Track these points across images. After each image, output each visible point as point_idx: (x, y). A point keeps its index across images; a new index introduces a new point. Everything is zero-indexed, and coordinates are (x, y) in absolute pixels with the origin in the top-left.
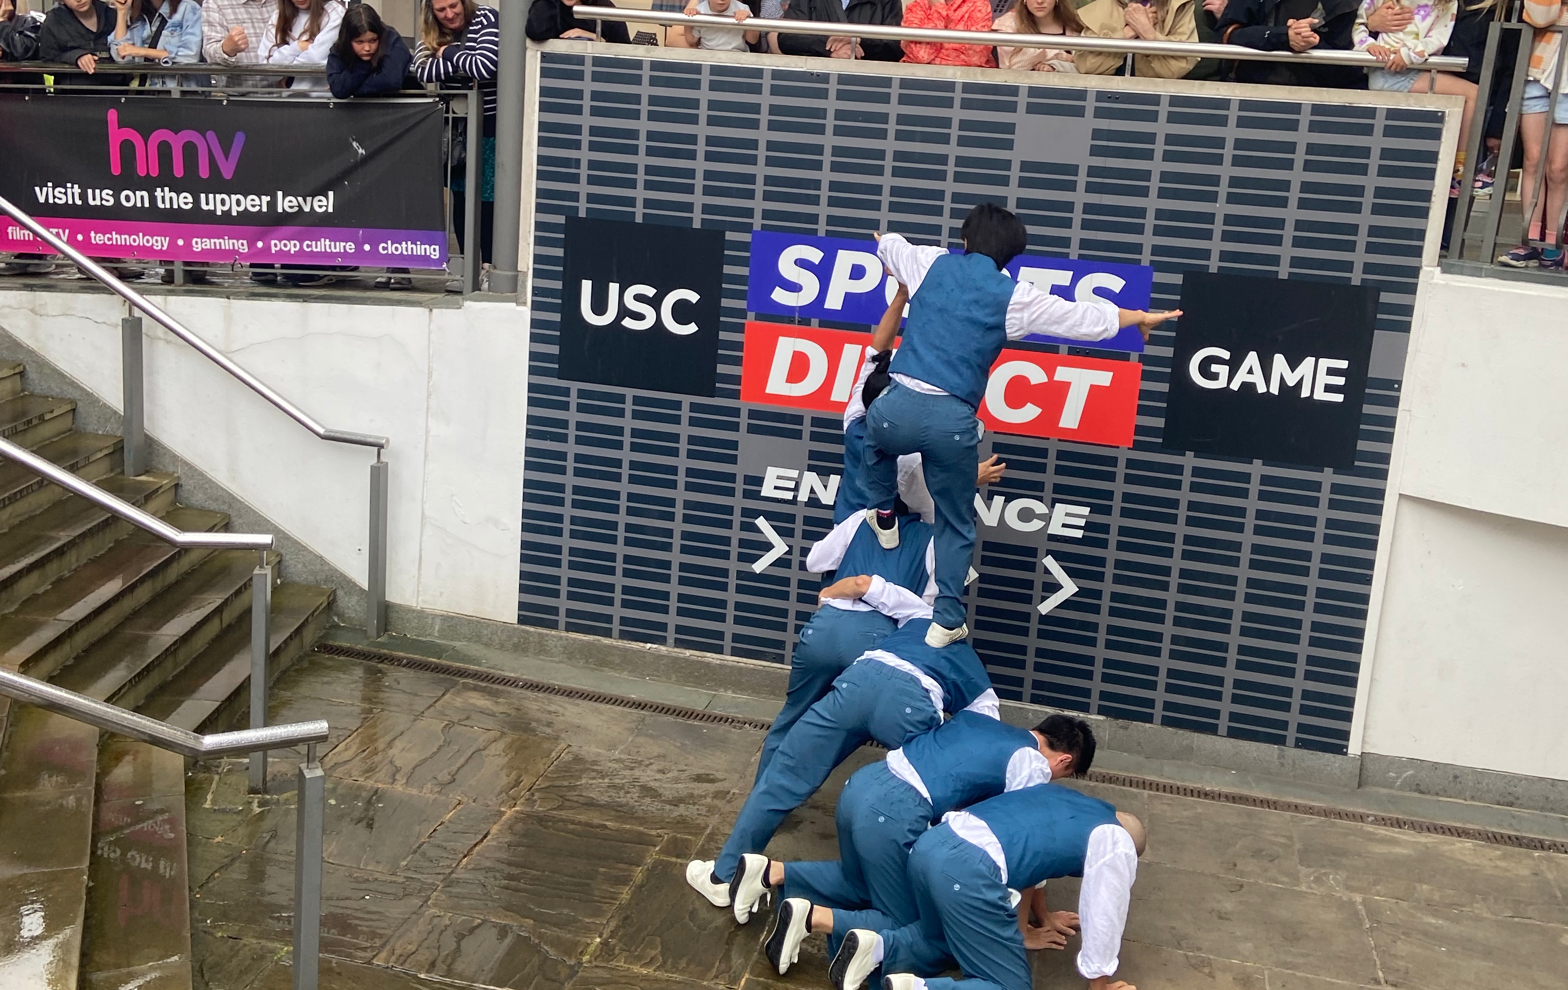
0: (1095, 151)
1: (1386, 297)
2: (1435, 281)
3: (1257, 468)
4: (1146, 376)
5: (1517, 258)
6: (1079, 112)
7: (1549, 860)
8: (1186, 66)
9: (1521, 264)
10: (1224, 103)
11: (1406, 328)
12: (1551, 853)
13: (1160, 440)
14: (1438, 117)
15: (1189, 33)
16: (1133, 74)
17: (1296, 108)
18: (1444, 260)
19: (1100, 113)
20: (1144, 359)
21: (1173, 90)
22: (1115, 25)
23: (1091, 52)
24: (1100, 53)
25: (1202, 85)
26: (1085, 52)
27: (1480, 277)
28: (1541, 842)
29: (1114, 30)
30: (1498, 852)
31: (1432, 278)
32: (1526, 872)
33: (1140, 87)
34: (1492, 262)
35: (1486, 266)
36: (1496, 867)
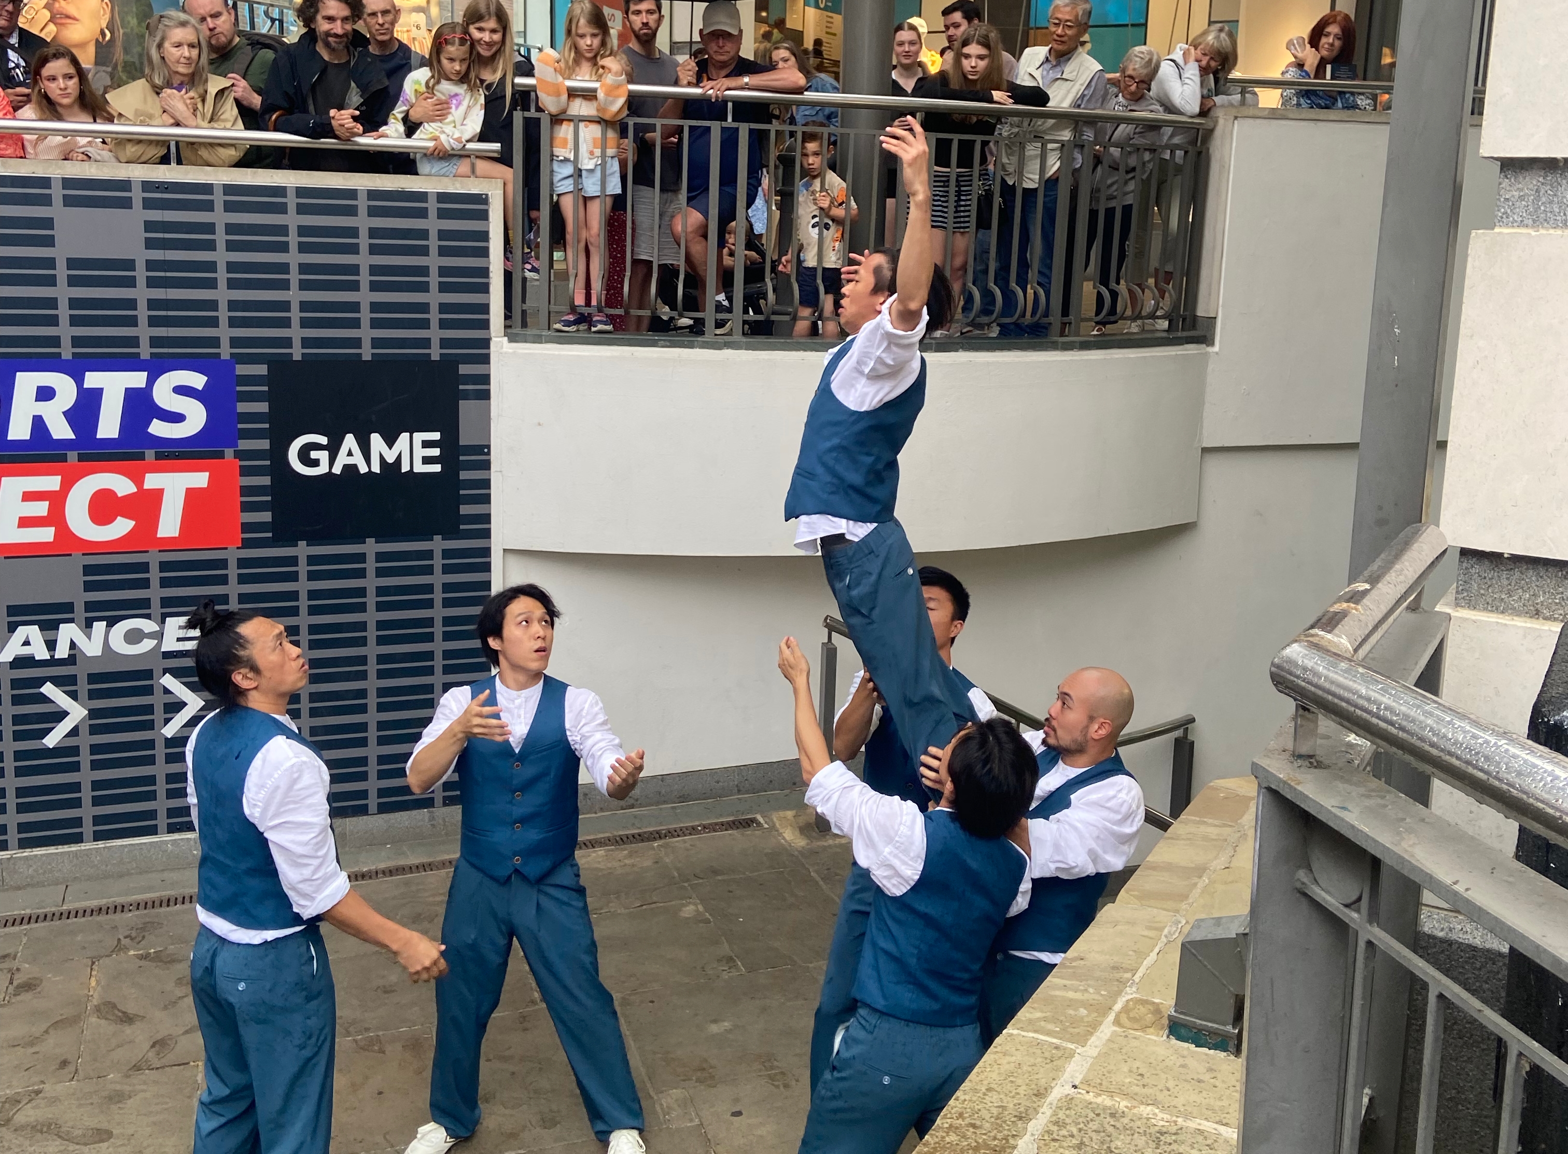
0: (150, 244)
1: (464, 369)
2: (504, 350)
3: (371, 547)
4: (245, 472)
5: (568, 324)
6: (126, 204)
7: (665, 846)
8: (233, 154)
9: (573, 328)
10: (280, 191)
11: (485, 395)
12: (668, 840)
13: (270, 535)
14: (482, 199)
15: (232, 119)
16: (179, 162)
17: (352, 194)
18: (509, 331)
19: (148, 204)
20: (239, 455)
21: (225, 179)
22: (152, 111)
23: (129, 140)
24: (140, 142)
25: (255, 173)
26: (121, 141)
27: (541, 343)
28: (658, 832)
29: (151, 117)
30: (626, 852)
31: (502, 347)
32: (648, 863)
33: (190, 176)
34: (549, 329)
35: (545, 333)
36: (625, 865)
